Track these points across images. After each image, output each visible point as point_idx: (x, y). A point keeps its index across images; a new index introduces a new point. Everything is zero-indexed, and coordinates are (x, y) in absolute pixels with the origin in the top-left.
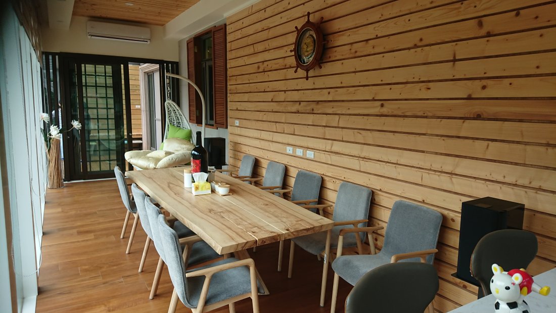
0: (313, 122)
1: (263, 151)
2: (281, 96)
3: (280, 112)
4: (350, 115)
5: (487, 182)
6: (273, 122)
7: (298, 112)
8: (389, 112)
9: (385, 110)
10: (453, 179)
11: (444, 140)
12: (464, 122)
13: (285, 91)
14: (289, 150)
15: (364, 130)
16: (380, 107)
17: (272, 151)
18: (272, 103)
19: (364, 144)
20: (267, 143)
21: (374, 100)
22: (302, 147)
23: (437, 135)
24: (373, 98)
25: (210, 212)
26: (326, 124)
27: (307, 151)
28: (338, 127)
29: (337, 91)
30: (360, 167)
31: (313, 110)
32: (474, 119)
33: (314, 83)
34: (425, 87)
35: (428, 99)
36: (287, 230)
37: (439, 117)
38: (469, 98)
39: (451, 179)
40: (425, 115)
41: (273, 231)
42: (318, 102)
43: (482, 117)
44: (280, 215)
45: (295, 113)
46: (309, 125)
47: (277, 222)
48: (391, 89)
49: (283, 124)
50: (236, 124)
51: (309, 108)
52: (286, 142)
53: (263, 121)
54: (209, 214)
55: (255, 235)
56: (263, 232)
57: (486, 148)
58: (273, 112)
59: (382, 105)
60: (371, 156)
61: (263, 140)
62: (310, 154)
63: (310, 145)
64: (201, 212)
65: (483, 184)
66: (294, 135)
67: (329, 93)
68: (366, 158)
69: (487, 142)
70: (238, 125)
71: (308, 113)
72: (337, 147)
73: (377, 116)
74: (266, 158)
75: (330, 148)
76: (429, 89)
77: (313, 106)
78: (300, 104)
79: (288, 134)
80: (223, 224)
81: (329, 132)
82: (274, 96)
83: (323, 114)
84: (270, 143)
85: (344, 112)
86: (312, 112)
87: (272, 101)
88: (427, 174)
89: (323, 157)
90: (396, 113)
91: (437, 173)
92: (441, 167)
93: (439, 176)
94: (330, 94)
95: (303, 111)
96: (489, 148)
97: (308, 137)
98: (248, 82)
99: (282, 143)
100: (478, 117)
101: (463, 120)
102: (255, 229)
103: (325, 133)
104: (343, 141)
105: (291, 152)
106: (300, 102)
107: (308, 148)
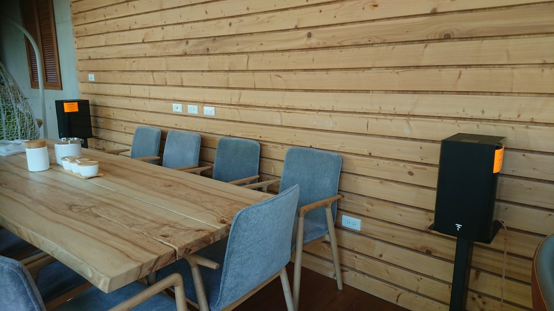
0: (209, 67)
1: (137, 112)
2: (158, 34)
3: (156, 57)
4: (263, 52)
5: (459, 121)
6: (148, 71)
7: (185, 55)
8: (319, 44)
9: (313, 42)
10: (411, 123)
11: (397, 73)
12: (426, 46)
13: (162, 26)
14: (177, 108)
15: (284, 70)
16: (306, 38)
17: (150, 112)
18: (143, 46)
19: (286, 90)
20: (141, 102)
21: (297, 28)
22: (196, 102)
23: (387, 68)
24: (296, 26)
25: (70, 209)
26: (230, 67)
27: (205, 107)
28: (247, 71)
29: (242, 21)
30: (282, 121)
31: (208, 50)
32: (440, 40)
33: (206, 12)
34: (371, 4)
35: (374, 20)
37: (389, 43)
38: (434, 13)
39: (408, 123)
40: (371, 42)
41: (199, 227)
42: (214, 38)
43: (452, 37)
45: (181, 56)
46: (203, 71)
48: (321, 11)
49: (163, 73)
50: (90, 80)
51: (201, 48)
52: (171, 97)
53: (132, 71)
54: (69, 213)
55: (169, 242)
57: (457, 77)
58: (146, 57)
59: (309, 35)
60: (297, 105)
61: (135, 97)
62: (209, 111)
63: (208, 99)
65: (453, 124)
66: (183, 86)
67: (230, 24)
68: (288, 109)
69: (457, 71)
70: (93, 80)
71: (201, 55)
72: (247, 97)
73: (302, 50)
74: (142, 122)
75: (237, 100)
76: (376, 6)
77: (209, 44)
78: (187, 42)
79: (173, 86)
81: (235, 79)
82: (146, 35)
83: (223, 54)
84: (147, 101)
85: (254, 50)
86: (207, 53)
87: (143, 42)
88: (375, 119)
89: (229, 113)
90: (328, 44)
91: (388, 117)
92: (395, 109)
93: (391, 120)
94: (232, 24)
95: (193, 53)
96: (462, 77)
97: (204, 87)
99: (165, 100)
100: (447, 37)
101: (424, 45)
103: (228, 81)
104: (255, 89)
105: (180, 110)
106: (187, 40)
107: (205, 103)
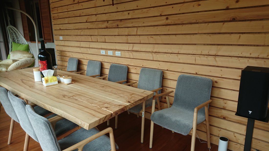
0: (118, 33)
1: (83, 54)
2: (94, 18)
3: (93, 29)
4: (144, 26)
5: (239, 58)
6: (88, 35)
7: (107, 28)
8: (172, 22)
9: (169, 22)
10: (217, 59)
11: (210, 36)
12: (223, 24)
13: (96, 15)
14: (103, 52)
15: (155, 35)
16: (165, 20)
17: (90, 54)
18: (86, 23)
19: (155, 44)
20: (85, 49)
21: (161, 16)
22: (112, 49)
23: (205, 34)
24: (161, 14)
25: (64, 97)
26: (128, 33)
27: (116, 52)
28: (137, 35)
29: (134, 12)
30: (153, 58)
31: (118, 25)
32: (230, 21)
33: (117, 8)
34: (197, 4)
35: (198, 12)
36: (129, 102)
37: (206, 23)
38: (227, 9)
39: (215, 59)
40: (197, 22)
41: (120, 104)
42: (121, 20)
43: (236, 20)
44: (117, 93)
45: (105, 28)
46: (115, 35)
47: (118, 98)
48: (173, 7)
49: (96, 36)
50: (60, 39)
51: (115, 25)
52: (100, 47)
53: (81, 35)
54: (64, 98)
55: (109, 110)
56: (113, 106)
57: (239, 38)
58: (88, 29)
59: (167, 19)
60: (161, 51)
61: (82, 47)
62: (118, 53)
63: (117, 48)
64: (57, 98)
65: (237, 59)
66: (105, 42)
67: (129, 14)
68: (156, 52)
69: (238, 35)
70: (62, 39)
71: (114, 28)
72: (137, 47)
73: (163, 25)
74: (86, 58)
75: (132, 49)
76: (200, 5)
77: (118, 23)
78: (108, 22)
79: (101, 42)
80: (79, 105)
81: (131, 39)
82: (88, 19)
83: (125, 27)
84: (88, 49)
85: (140, 25)
86: (117, 27)
87: (87, 22)
88: (199, 57)
89: (127, 54)
90: (176, 22)
91: (205, 56)
92: (208, 52)
93: (207, 58)
95: (110, 27)
96: (241, 38)
97: (115, 43)
98: (67, 11)
99: (97, 48)
100: (234, 20)
102: (106, 105)
103: (127, 39)
104: (140, 43)
105: (104, 53)
106: (108, 21)
107: (116, 50)
